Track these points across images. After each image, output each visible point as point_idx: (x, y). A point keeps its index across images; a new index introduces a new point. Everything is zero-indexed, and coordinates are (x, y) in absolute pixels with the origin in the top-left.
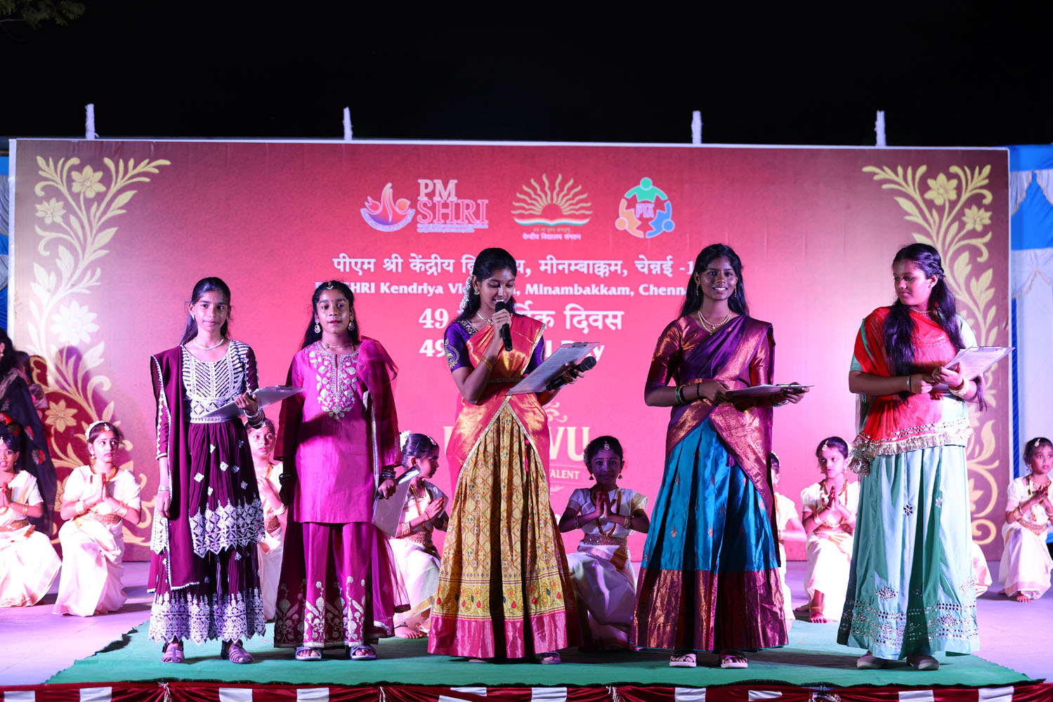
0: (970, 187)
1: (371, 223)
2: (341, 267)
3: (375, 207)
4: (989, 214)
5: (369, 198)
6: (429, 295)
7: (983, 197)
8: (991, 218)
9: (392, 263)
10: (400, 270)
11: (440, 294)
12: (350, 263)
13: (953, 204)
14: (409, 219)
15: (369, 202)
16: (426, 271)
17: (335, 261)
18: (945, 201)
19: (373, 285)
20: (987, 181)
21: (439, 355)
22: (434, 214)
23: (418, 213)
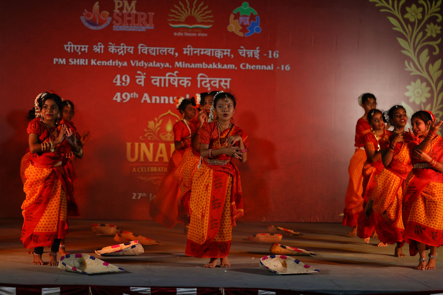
0: (429, 12)
1: (86, 24)
2: (69, 50)
3: (89, 16)
4: (440, 28)
5: (86, 10)
6: (119, 67)
7: (437, 18)
8: (441, 30)
9: (98, 48)
10: (102, 52)
11: (125, 66)
12: (74, 47)
13: (420, 21)
14: (109, 22)
15: (85, 13)
16: (117, 53)
17: (65, 46)
18: (415, 19)
19: (87, 60)
20: (439, 9)
21: (124, 102)
22: (123, 19)
23: (113, 19)
